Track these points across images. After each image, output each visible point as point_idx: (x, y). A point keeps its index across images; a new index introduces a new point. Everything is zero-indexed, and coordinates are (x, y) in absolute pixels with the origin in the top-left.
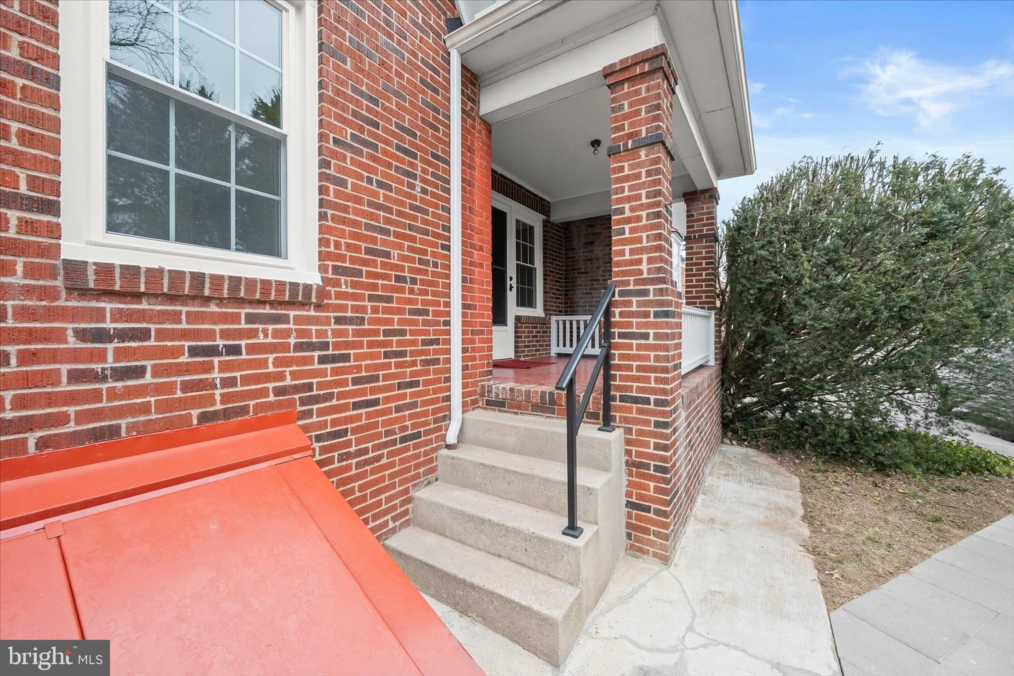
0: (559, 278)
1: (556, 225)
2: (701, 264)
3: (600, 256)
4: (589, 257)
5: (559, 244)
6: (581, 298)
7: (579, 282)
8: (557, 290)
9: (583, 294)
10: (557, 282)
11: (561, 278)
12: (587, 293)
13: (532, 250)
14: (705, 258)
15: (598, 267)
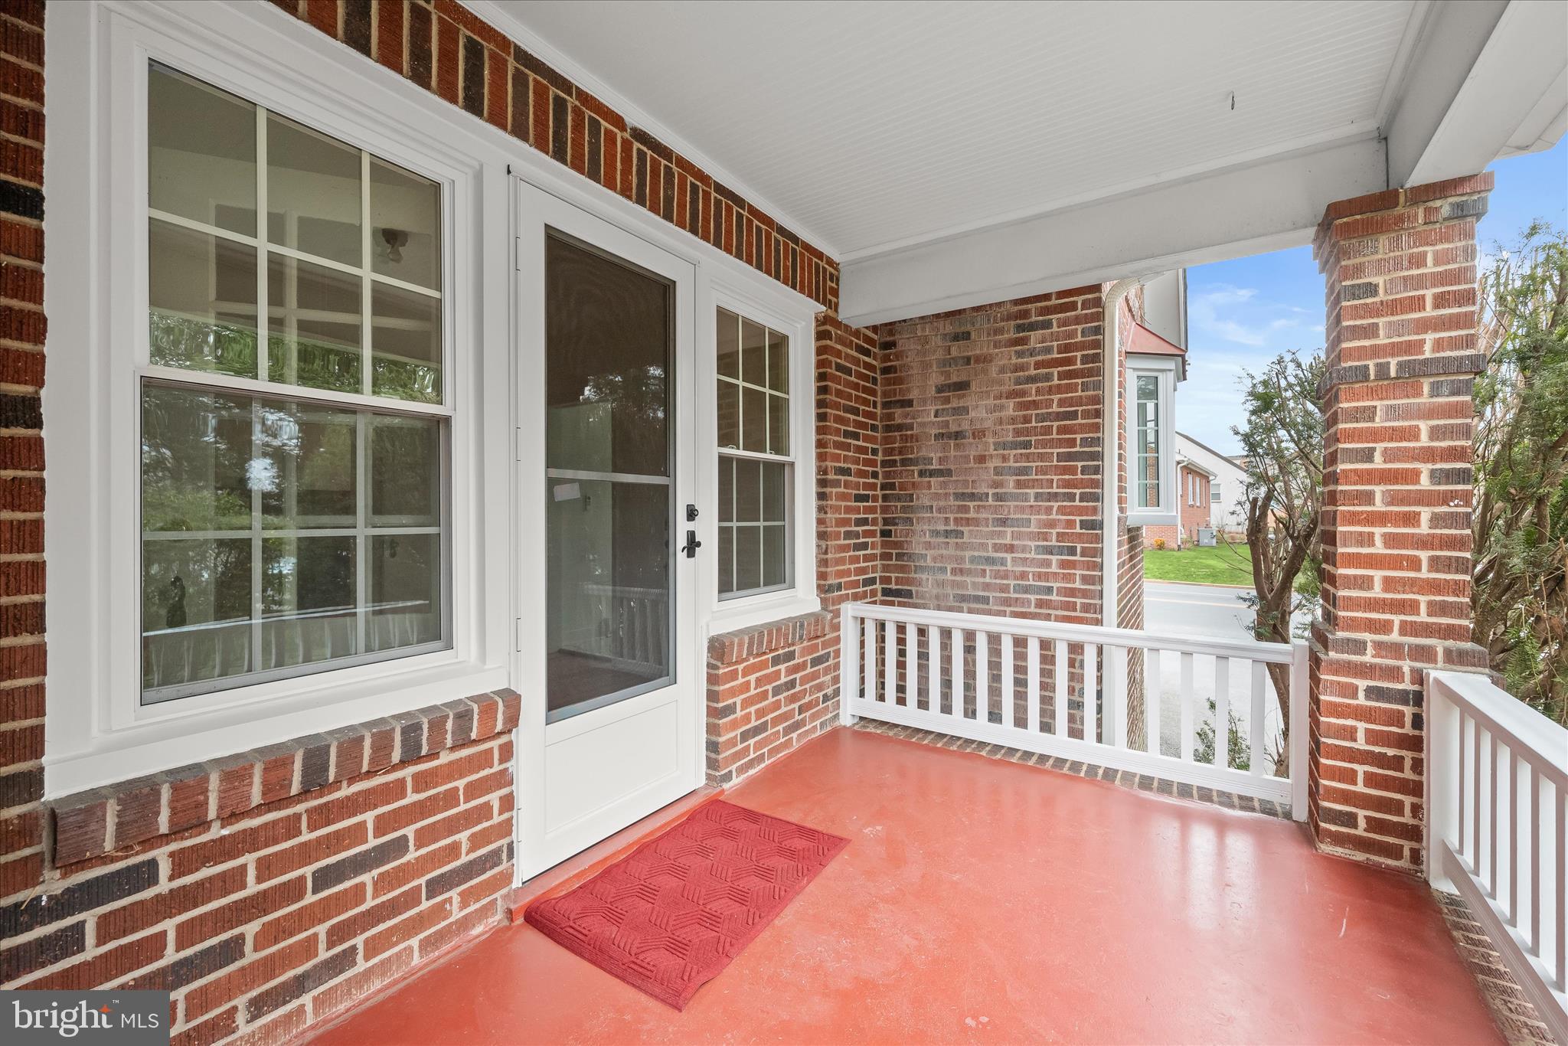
0: (867, 486)
1: (857, 333)
2: (1413, 476)
3: (988, 424)
4: (953, 428)
5: (865, 390)
6: (929, 546)
7: (923, 498)
8: (860, 522)
9: (936, 533)
10: (859, 498)
11: (873, 487)
12: (947, 534)
13: (780, 408)
14: (1429, 455)
15: (981, 459)
